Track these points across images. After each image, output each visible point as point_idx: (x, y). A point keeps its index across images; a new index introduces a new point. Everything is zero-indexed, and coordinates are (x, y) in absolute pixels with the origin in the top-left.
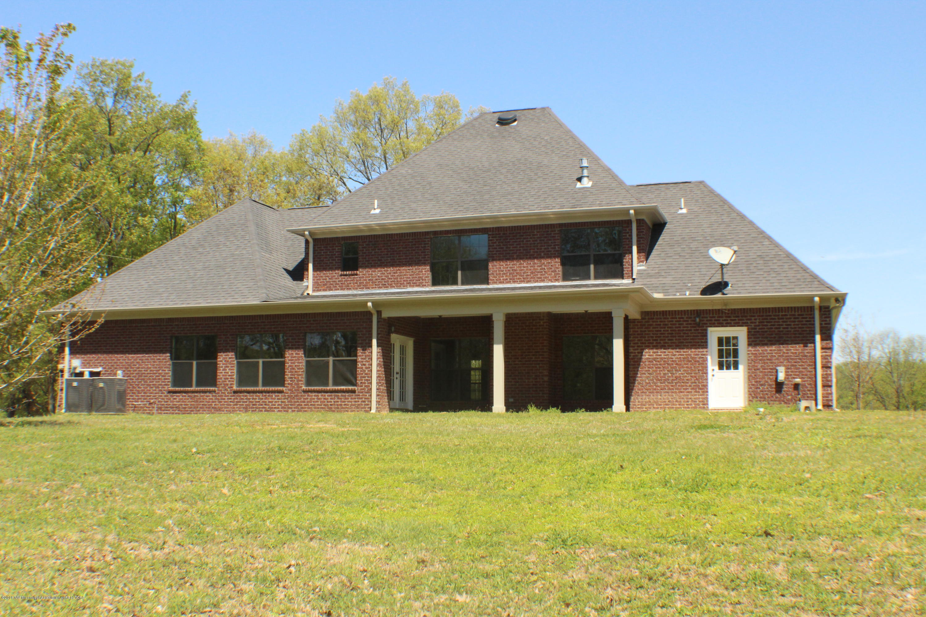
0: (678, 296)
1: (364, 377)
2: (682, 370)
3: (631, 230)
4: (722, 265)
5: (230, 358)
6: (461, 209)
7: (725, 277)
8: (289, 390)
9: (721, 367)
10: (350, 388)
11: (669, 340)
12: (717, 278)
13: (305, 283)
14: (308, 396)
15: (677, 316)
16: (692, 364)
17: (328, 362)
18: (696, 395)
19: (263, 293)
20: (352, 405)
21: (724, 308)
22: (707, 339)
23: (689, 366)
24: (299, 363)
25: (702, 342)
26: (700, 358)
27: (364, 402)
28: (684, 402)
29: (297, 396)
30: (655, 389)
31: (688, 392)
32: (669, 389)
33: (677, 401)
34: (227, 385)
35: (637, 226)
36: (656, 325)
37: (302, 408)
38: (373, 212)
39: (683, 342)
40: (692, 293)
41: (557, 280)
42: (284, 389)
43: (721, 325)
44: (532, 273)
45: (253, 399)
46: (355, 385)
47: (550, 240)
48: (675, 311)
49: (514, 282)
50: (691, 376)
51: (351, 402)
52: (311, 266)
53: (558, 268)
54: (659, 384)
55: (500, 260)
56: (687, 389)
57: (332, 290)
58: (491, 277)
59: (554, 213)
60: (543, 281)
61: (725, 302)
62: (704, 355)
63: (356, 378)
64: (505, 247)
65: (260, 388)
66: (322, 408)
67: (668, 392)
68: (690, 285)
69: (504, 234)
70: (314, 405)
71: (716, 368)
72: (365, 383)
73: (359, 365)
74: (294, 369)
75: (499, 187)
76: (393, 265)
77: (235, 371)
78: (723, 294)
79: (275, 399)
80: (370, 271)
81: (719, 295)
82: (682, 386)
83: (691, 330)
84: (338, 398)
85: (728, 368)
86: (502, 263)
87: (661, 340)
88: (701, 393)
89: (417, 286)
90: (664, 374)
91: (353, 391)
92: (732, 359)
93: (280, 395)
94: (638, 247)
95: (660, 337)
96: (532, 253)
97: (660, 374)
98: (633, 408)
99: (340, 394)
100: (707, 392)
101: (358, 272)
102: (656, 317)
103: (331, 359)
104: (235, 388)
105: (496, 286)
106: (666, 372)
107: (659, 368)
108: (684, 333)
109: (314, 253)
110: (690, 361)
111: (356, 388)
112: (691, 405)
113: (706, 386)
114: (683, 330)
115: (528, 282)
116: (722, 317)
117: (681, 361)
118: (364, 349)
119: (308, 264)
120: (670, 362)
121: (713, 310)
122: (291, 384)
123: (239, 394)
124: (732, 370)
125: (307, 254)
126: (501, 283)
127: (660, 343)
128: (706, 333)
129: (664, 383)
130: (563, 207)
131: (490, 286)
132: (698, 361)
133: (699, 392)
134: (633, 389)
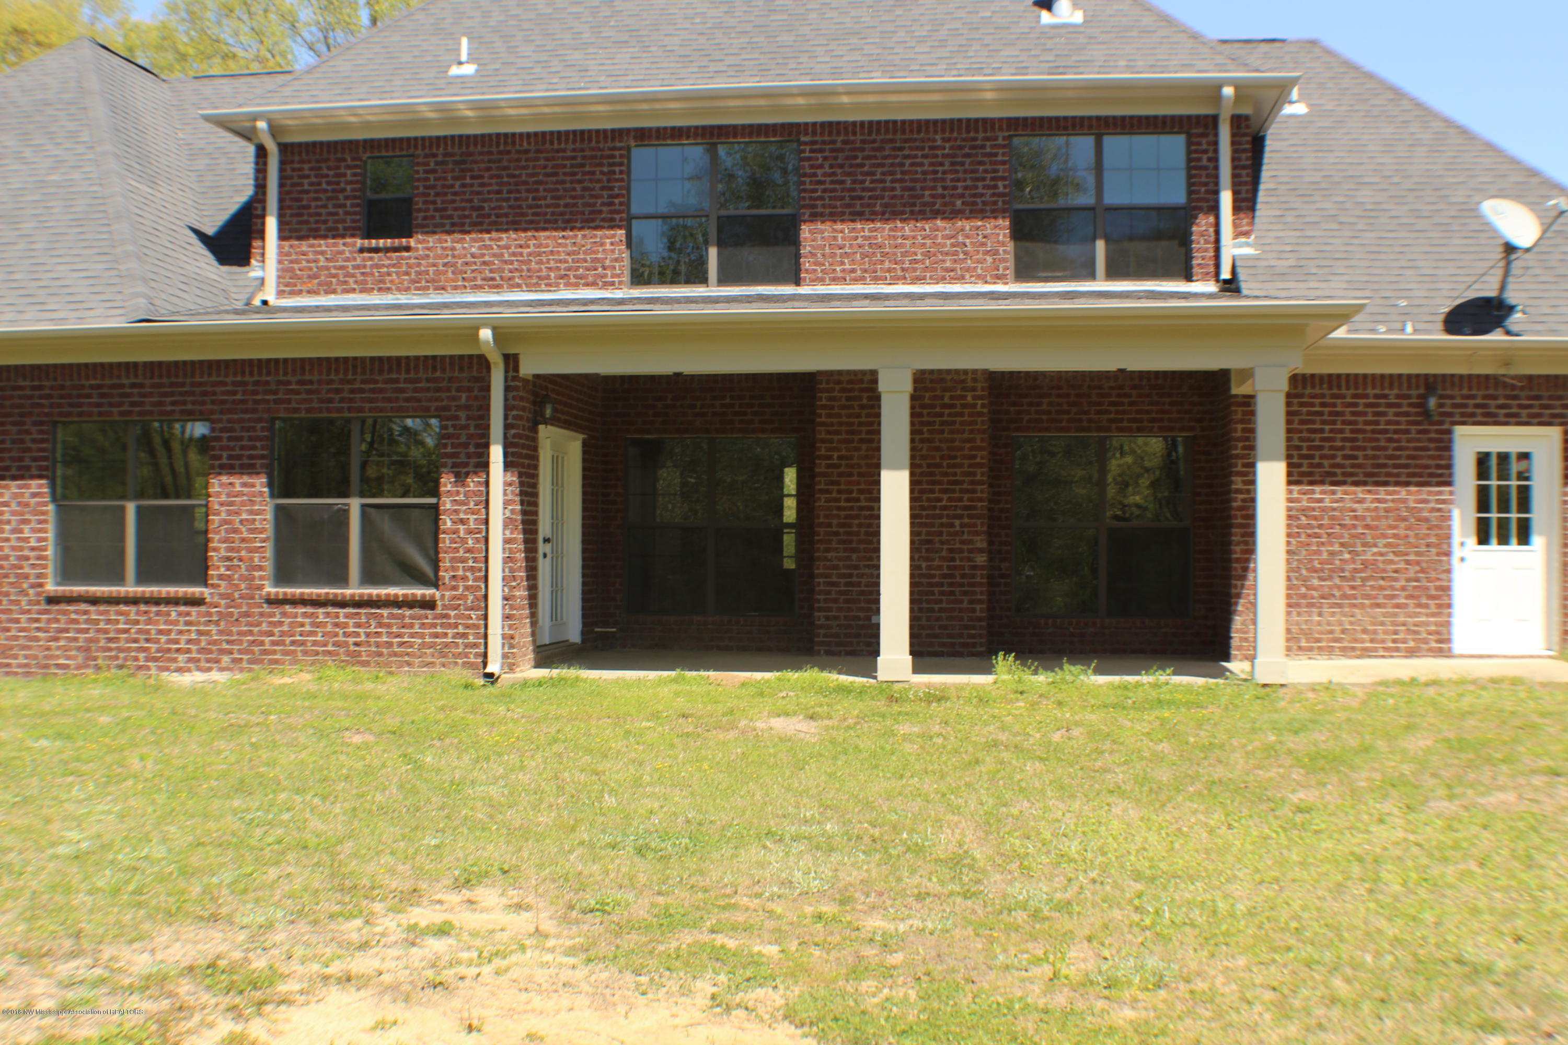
0: (1382, 334)
1: (464, 560)
2: (1382, 542)
3: (1216, 143)
4: (1510, 249)
5: (34, 495)
6: (720, 67)
7: (1510, 287)
8: (222, 596)
9: (1483, 539)
10: (419, 592)
11: (1346, 457)
12: (1489, 290)
13: (254, 271)
14: (284, 614)
15: (1370, 391)
16: (1408, 528)
17: (343, 515)
18: (1417, 615)
19: (138, 295)
20: (423, 645)
21: (1501, 371)
22: (1450, 458)
23: (1402, 532)
24: (251, 512)
25: (1438, 467)
26: (1433, 510)
27: (464, 636)
28: (1386, 632)
29: (246, 614)
30: (1304, 596)
31: (1398, 606)
32: (1344, 596)
33: (1365, 631)
34: (26, 577)
35: (1233, 135)
36: (1309, 413)
37: (265, 652)
38: (455, 71)
39: (1384, 466)
40: (1420, 326)
41: (999, 278)
42: (206, 592)
43: (1490, 419)
44: (927, 254)
45: (109, 621)
46: (435, 583)
47: (981, 163)
48: (1365, 376)
49: (876, 279)
50: (1408, 562)
51: (422, 636)
52: (271, 224)
53: (1003, 244)
54: (1316, 582)
55: (835, 216)
56: (1393, 597)
57: (334, 292)
58: (806, 264)
59: (1002, 88)
60: (961, 279)
61: (1507, 355)
62: (1443, 502)
63: (435, 563)
64: (848, 180)
65: (131, 589)
66: (330, 653)
67: (1340, 606)
68: (1403, 303)
69: (845, 142)
70: (303, 643)
71: (1472, 541)
72: (465, 578)
73: (447, 522)
74: (236, 531)
75: (813, 16)
76: (516, 226)
77: (50, 535)
78: (1508, 333)
79: (176, 623)
80: (448, 240)
81: (1496, 337)
82: (1382, 588)
83: (1407, 432)
84: (380, 625)
85: (1504, 540)
86: (839, 226)
87: (1322, 457)
88: (1433, 609)
89: (587, 285)
90: (1332, 553)
91: (429, 604)
92: (1514, 515)
93: (194, 610)
94: (1235, 193)
95: (1321, 448)
96: (927, 199)
97: (1318, 552)
98: (1239, 648)
99: (385, 612)
100: (1449, 606)
101: (412, 242)
102: (1308, 391)
103: (355, 505)
104: (51, 587)
105: (821, 289)
106: (1337, 548)
107: (1318, 536)
108: (1390, 440)
109: (281, 185)
110: (1404, 519)
111: (438, 595)
112: (1404, 641)
113: (1446, 589)
114: (1386, 431)
115: (916, 280)
116: (1495, 397)
117: (1378, 518)
118: (460, 478)
119: (263, 217)
120: (1348, 522)
121: (1470, 376)
122: (230, 578)
123: (63, 607)
124: (1514, 546)
125: (261, 186)
126: (835, 280)
127: (1320, 465)
128: (1450, 441)
129: (1330, 578)
130: (1024, 70)
131: (804, 290)
132: (1426, 520)
133: (1426, 606)
134: (1239, 596)
